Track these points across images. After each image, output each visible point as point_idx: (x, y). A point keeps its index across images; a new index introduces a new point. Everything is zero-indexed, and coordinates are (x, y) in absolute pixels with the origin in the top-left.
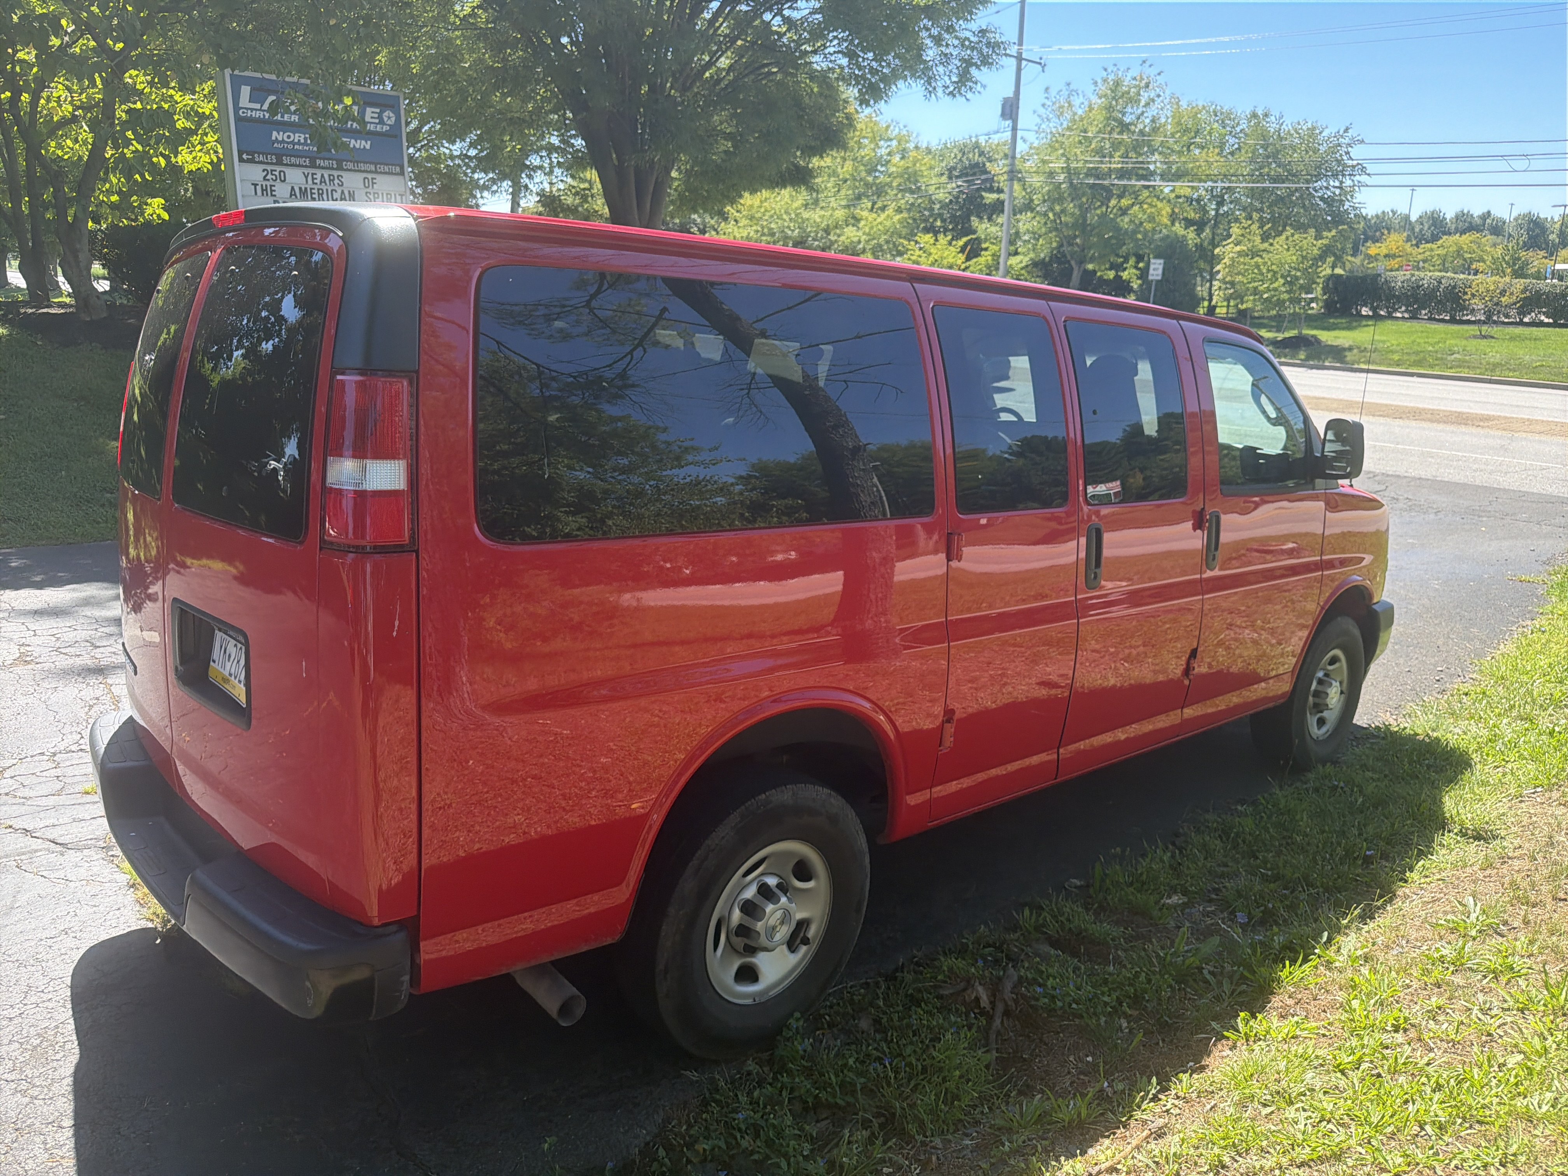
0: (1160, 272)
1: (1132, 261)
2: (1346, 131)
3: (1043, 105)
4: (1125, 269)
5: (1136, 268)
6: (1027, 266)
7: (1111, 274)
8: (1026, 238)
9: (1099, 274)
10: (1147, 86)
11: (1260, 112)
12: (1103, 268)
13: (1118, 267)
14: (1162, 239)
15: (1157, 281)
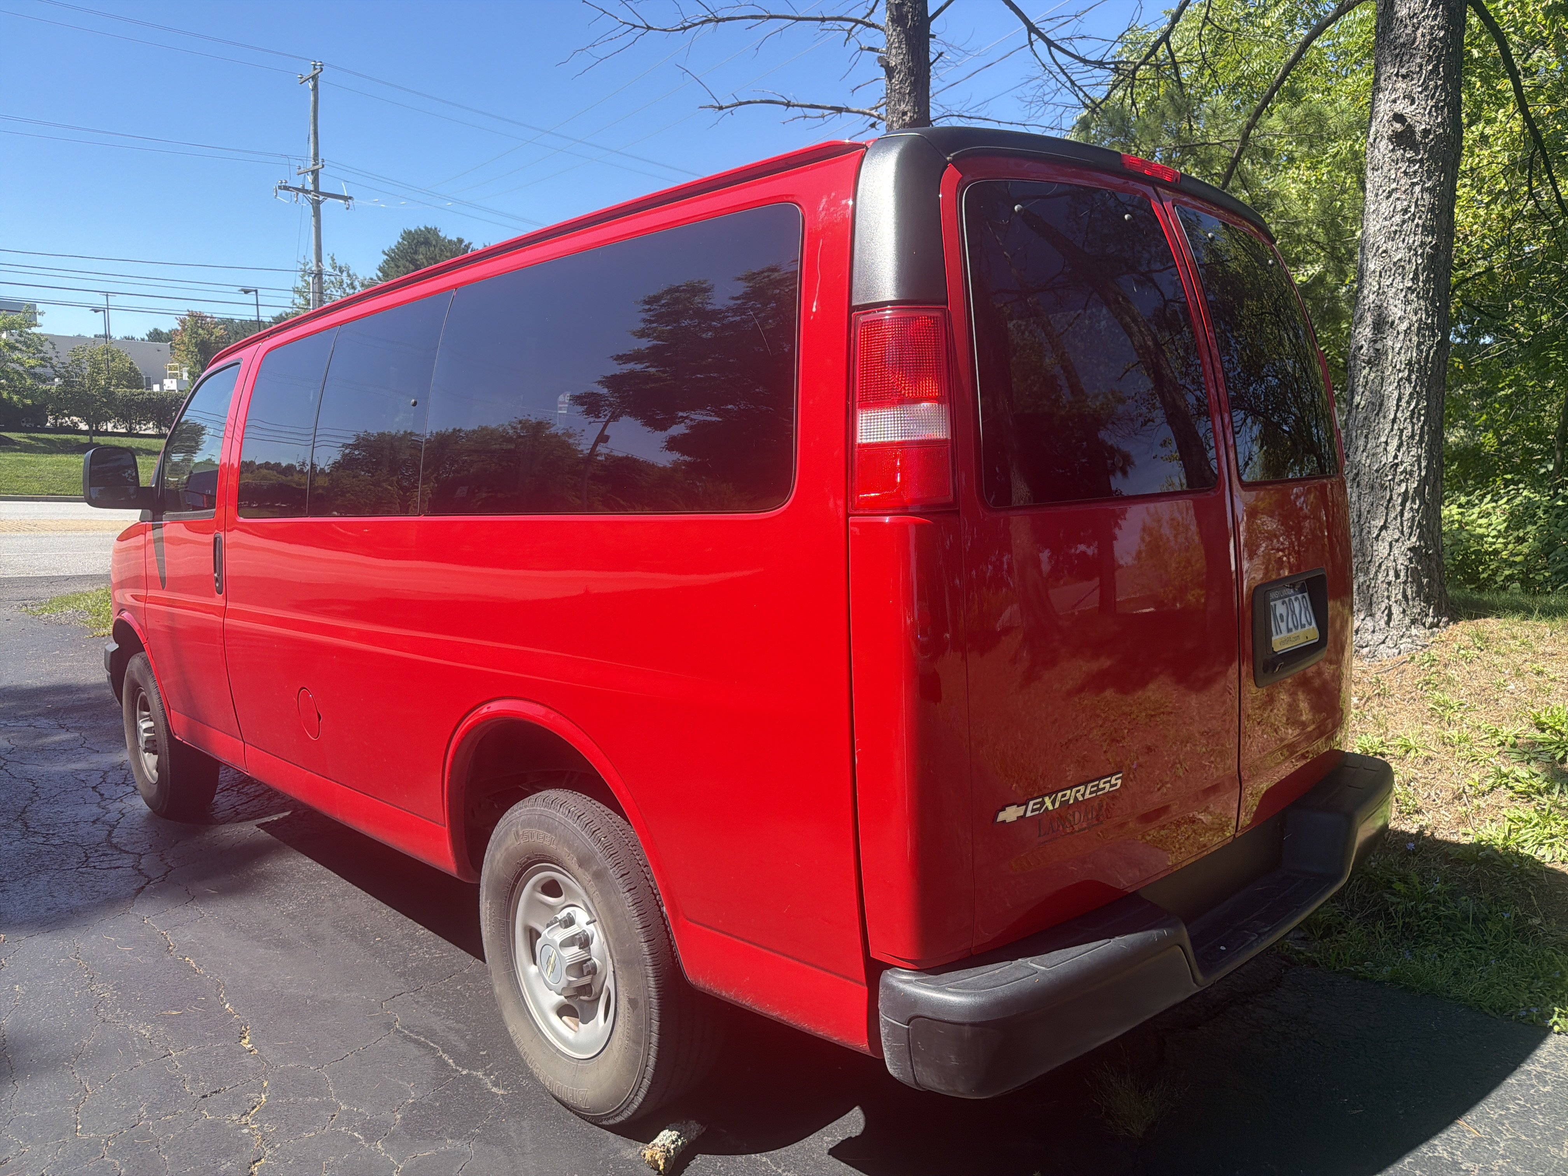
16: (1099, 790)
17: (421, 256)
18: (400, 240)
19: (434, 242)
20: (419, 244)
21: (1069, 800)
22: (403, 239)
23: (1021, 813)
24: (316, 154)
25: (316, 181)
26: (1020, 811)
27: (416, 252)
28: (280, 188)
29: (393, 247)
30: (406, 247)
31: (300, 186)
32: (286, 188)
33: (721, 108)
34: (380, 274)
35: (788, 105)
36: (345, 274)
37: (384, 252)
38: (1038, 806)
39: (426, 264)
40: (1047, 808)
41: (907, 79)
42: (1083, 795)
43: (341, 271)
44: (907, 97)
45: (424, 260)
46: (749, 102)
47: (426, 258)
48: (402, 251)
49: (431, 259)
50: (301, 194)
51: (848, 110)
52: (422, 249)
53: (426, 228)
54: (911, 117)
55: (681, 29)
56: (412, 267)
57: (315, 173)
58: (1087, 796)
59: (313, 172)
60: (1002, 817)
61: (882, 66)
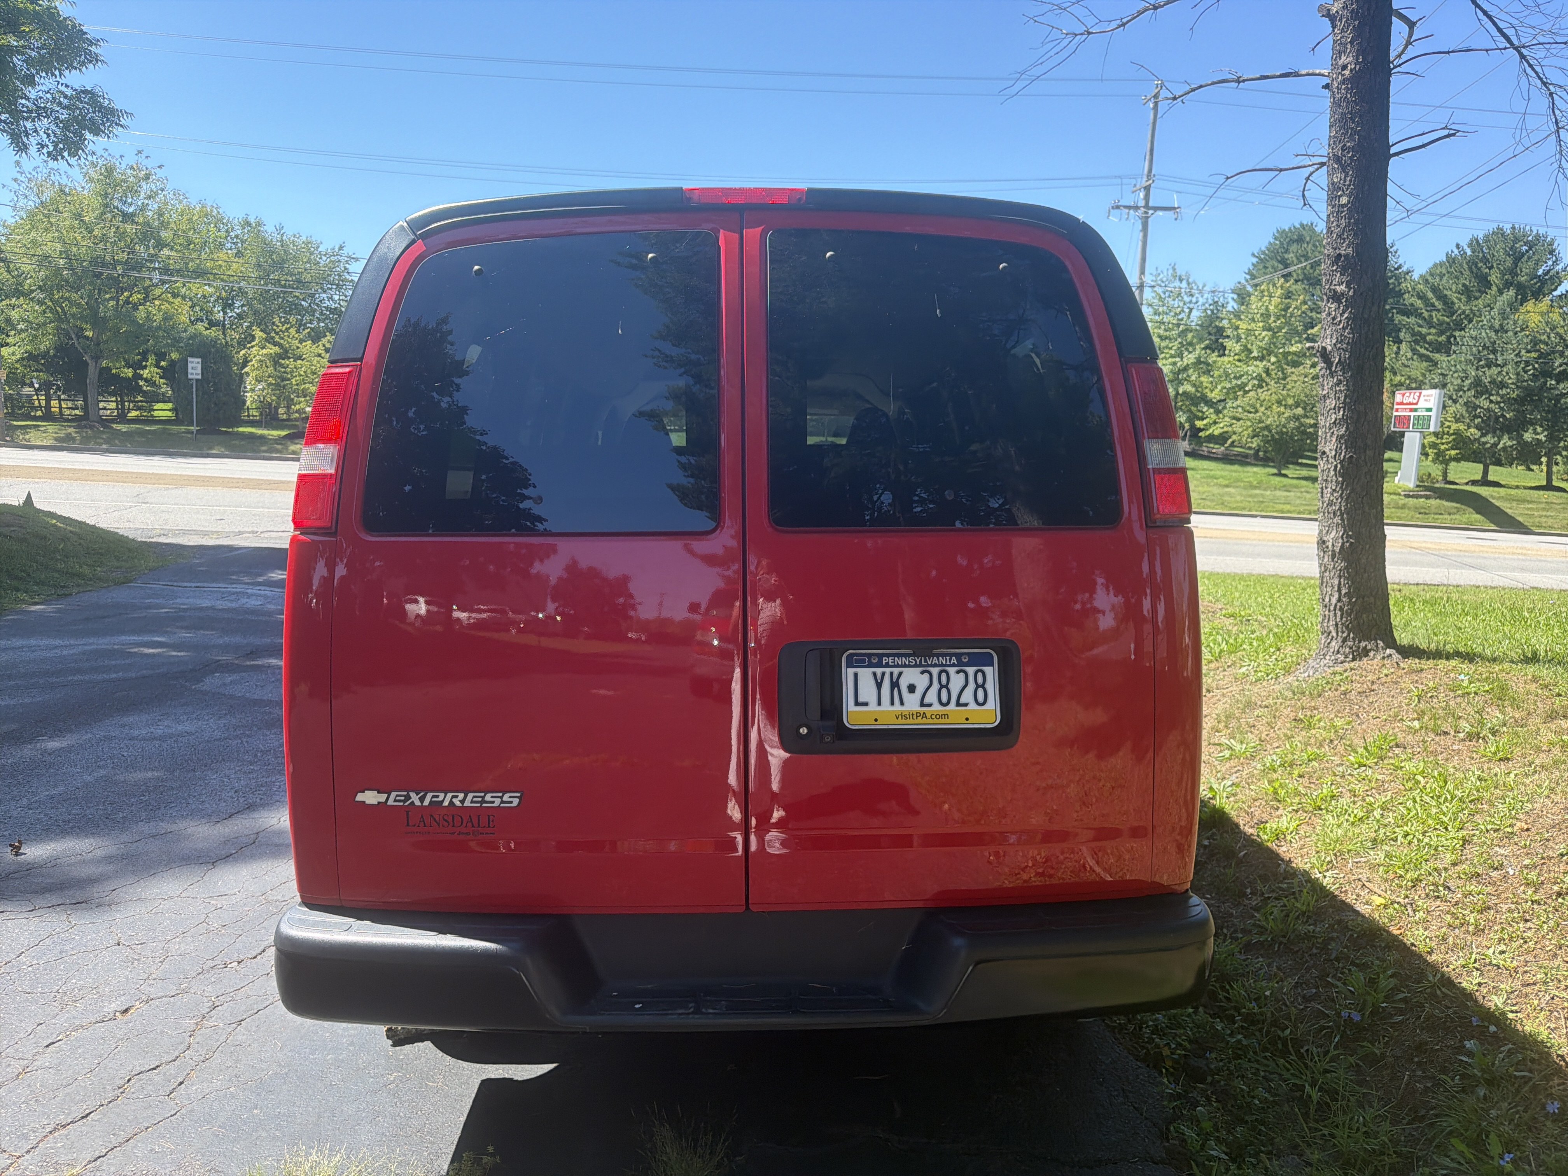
0: (199, 371)
1: (152, 359)
2: (341, 248)
3: (15, 180)
4: (145, 367)
5: (157, 366)
6: (23, 359)
7: (129, 373)
8: (21, 326)
9: (114, 371)
10: (147, 178)
11: (252, 220)
12: (118, 365)
13: (139, 366)
14: (191, 338)
15: (197, 380)
16: (483, 801)
17: (1292, 255)
18: (1272, 241)
19: (1308, 239)
20: (1292, 241)
21: (443, 801)
22: (1276, 239)
23: (383, 800)
24: (1150, 170)
25: (1147, 198)
26: (382, 798)
27: (1287, 251)
28: (1113, 208)
29: (1263, 249)
30: (1277, 247)
31: (1132, 204)
32: (1118, 207)
33: (1175, 98)
34: (1248, 277)
35: (1238, 81)
36: (1184, 282)
37: (1253, 255)
38: (403, 798)
39: (1295, 261)
40: (413, 802)
41: (1349, 26)
42: (462, 802)
43: (1181, 280)
44: (1349, 46)
45: (1294, 259)
46: (1201, 87)
47: (1296, 256)
48: (1273, 252)
49: (1303, 256)
50: (1132, 212)
51: (1297, 75)
52: (1294, 247)
53: (1302, 225)
54: (1351, 70)
55: (1120, 26)
56: (1281, 266)
57: (1147, 189)
58: (467, 803)
59: (1145, 188)
60: (360, 797)
61: (1323, 16)
